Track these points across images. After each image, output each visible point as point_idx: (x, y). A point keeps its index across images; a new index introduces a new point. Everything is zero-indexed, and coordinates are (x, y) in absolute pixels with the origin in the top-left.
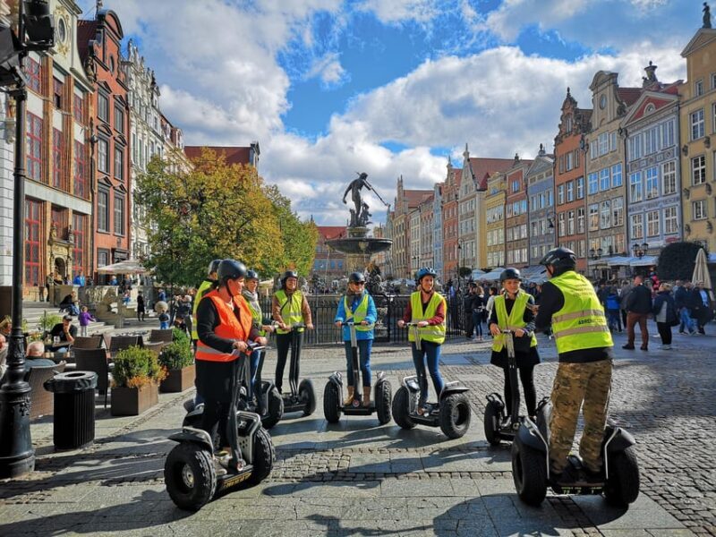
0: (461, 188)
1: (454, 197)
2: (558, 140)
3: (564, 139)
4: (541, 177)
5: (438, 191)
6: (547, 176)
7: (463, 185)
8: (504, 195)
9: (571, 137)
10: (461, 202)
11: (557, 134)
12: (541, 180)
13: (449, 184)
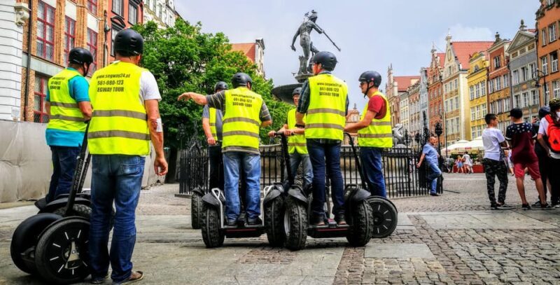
0: (445, 70)
1: (438, 79)
2: (540, 14)
3: (546, 12)
4: (523, 51)
5: (424, 73)
6: (529, 49)
7: (447, 67)
8: (486, 72)
9: (554, 8)
10: (446, 82)
11: (539, 8)
12: (523, 54)
13: (434, 67)
